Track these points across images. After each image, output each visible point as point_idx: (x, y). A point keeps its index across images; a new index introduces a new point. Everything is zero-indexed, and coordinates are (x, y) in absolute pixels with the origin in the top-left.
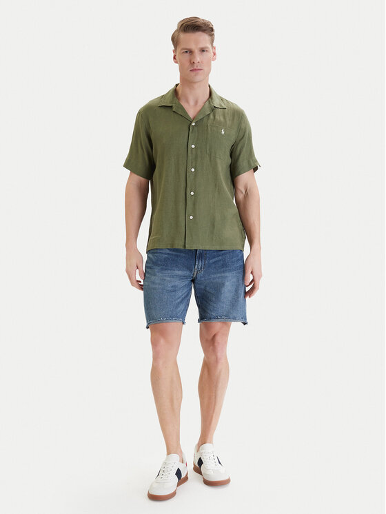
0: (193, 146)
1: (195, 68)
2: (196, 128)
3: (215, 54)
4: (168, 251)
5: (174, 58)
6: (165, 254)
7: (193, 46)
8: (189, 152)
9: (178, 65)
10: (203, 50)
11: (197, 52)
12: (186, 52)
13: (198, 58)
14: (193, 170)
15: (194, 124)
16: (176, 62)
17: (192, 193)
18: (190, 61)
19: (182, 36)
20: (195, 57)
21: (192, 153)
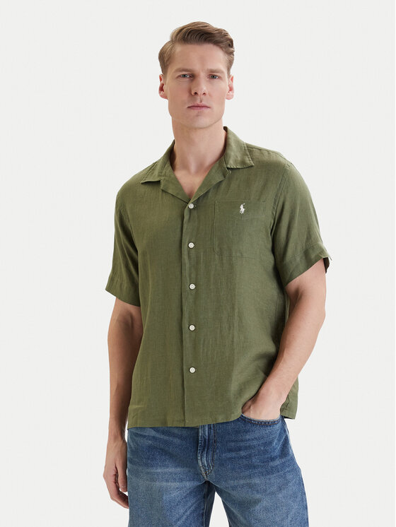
0: (191, 245)
1: (198, 102)
2: (195, 213)
3: (231, 89)
4: (153, 433)
5: (161, 89)
6: (148, 437)
7: (196, 67)
8: (185, 256)
9: (166, 102)
10: (213, 76)
11: (203, 76)
12: (184, 76)
13: (204, 86)
14: (192, 287)
15: (191, 206)
16: (165, 97)
17: (192, 328)
18: (190, 91)
19: (179, 48)
20: (198, 85)
21: (189, 257)
